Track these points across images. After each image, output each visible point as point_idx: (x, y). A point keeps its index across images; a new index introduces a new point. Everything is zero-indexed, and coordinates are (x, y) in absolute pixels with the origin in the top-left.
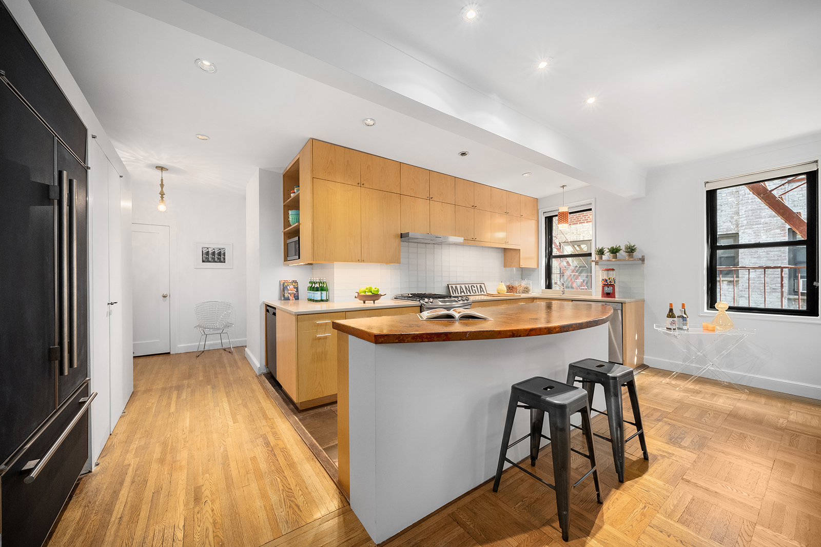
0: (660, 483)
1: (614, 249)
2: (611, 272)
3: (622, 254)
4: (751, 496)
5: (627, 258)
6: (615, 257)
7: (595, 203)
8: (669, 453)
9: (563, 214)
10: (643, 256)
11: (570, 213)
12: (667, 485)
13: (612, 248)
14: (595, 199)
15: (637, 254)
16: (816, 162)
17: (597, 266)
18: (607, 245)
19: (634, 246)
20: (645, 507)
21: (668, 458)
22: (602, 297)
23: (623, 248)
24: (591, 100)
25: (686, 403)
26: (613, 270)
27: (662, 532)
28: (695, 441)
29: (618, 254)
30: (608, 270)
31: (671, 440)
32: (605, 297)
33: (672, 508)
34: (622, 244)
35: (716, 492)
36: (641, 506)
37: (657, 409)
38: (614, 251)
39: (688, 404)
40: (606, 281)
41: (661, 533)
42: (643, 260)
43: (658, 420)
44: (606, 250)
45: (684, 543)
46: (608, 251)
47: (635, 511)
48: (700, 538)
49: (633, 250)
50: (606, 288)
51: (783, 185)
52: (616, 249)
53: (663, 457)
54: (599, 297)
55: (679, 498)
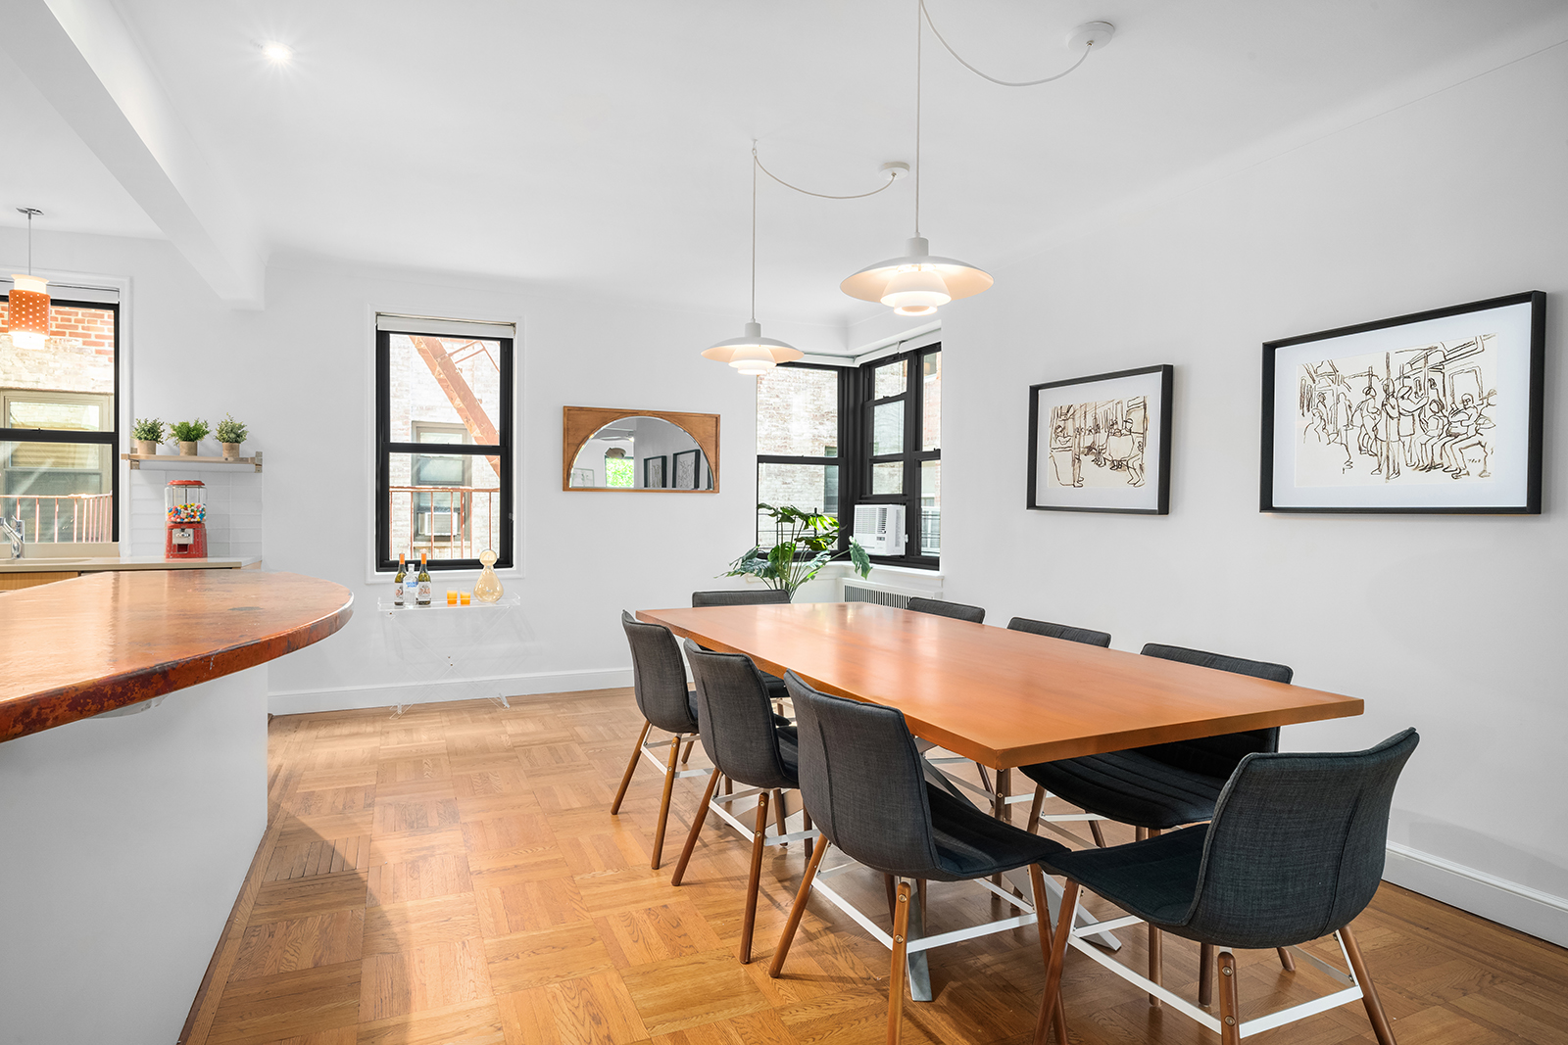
0: (452, 897)
1: (189, 430)
2: (192, 491)
3: (209, 443)
4: (547, 848)
5: (225, 454)
6: (194, 452)
7: (132, 292)
8: (427, 848)
9: (32, 300)
10: (259, 454)
11: (55, 302)
12: (462, 895)
13: (183, 424)
14: (132, 281)
15: (246, 448)
16: (513, 325)
17: (135, 472)
18: (170, 419)
19: (241, 427)
20: (464, 943)
21: (432, 856)
22: (168, 557)
23: (213, 429)
24: (277, 54)
25: (384, 760)
26: (199, 484)
27: (507, 959)
28: (442, 812)
29: (198, 442)
30: (187, 484)
31: (412, 827)
32: (174, 556)
33: (492, 920)
34: (213, 421)
35: (516, 866)
36: (459, 946)
37: (351, 788)
38: (191, 435)
39: (387, 759)
40: (177, 512)
41: (508, 962)
42: (257, 463)
43: (371, 805)
44: (166, 432)
45: (537, 952)
46: (172, 431)
47: (458, 959)
48: (545, 932)
49: (238, 436)
50: (177, 533)
51: (464, 348)
52: (195, 429)
53: (424, 858)
54: (159, 556)
55: (487, 902)
